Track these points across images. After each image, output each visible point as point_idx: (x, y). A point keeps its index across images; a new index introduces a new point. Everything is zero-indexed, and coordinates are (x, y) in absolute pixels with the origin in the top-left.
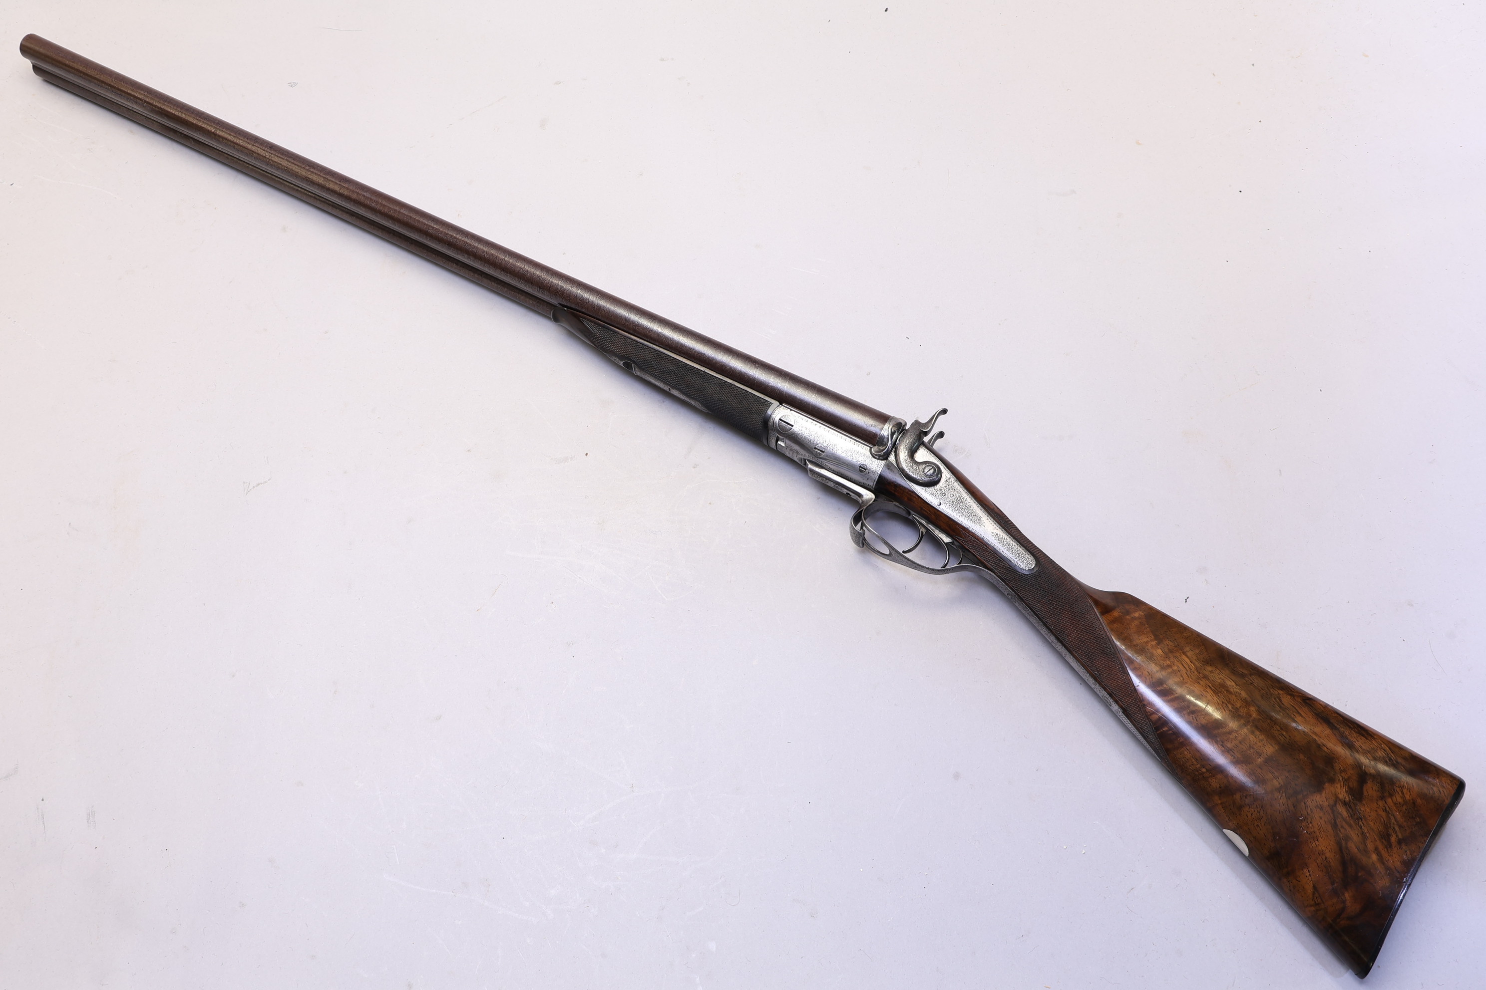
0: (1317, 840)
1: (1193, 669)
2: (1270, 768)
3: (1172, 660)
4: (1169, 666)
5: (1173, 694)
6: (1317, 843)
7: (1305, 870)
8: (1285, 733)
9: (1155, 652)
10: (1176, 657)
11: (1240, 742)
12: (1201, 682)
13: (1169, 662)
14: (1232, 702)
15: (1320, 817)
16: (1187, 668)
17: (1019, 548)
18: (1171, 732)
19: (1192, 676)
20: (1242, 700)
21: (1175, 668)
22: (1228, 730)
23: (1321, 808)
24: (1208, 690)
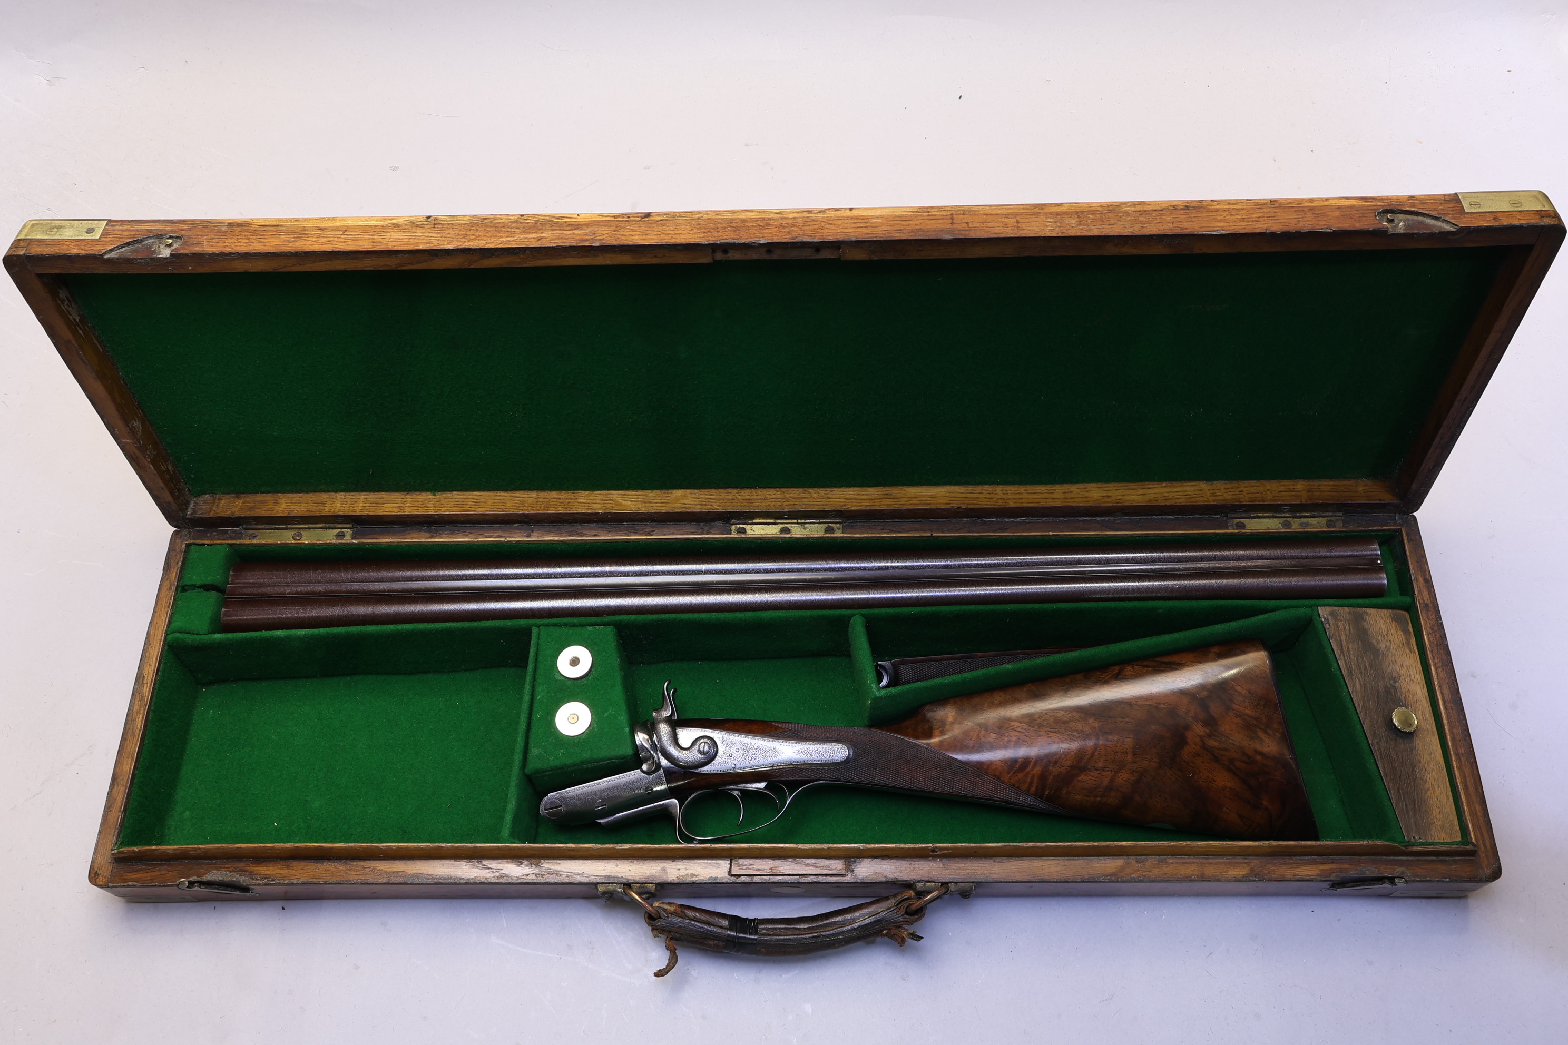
0: (1215, 781)
1: (1027, 728)
2: (1141, 756)
3: (1007, 734)
4: (1009, 741)
5: (1030, 761)
6: (1216, 783)
7: (1224, 809)
8: (1127, 720)
9: (990, 739)
10: (1008, 729)
11: (1106, 755)
12: (1041, 733)
13: (1006, 739)
14: (1074, 729)
15: (1203, 762)
16: (1022, 730)
17: (824, 746)
18: (1053, 791)
19: (1032, 734)
20: (1079, 721)
21: (1014, 739)
22: (1090, 755)
23: (1197, 755)
24: (1051, 734)
